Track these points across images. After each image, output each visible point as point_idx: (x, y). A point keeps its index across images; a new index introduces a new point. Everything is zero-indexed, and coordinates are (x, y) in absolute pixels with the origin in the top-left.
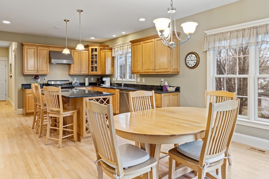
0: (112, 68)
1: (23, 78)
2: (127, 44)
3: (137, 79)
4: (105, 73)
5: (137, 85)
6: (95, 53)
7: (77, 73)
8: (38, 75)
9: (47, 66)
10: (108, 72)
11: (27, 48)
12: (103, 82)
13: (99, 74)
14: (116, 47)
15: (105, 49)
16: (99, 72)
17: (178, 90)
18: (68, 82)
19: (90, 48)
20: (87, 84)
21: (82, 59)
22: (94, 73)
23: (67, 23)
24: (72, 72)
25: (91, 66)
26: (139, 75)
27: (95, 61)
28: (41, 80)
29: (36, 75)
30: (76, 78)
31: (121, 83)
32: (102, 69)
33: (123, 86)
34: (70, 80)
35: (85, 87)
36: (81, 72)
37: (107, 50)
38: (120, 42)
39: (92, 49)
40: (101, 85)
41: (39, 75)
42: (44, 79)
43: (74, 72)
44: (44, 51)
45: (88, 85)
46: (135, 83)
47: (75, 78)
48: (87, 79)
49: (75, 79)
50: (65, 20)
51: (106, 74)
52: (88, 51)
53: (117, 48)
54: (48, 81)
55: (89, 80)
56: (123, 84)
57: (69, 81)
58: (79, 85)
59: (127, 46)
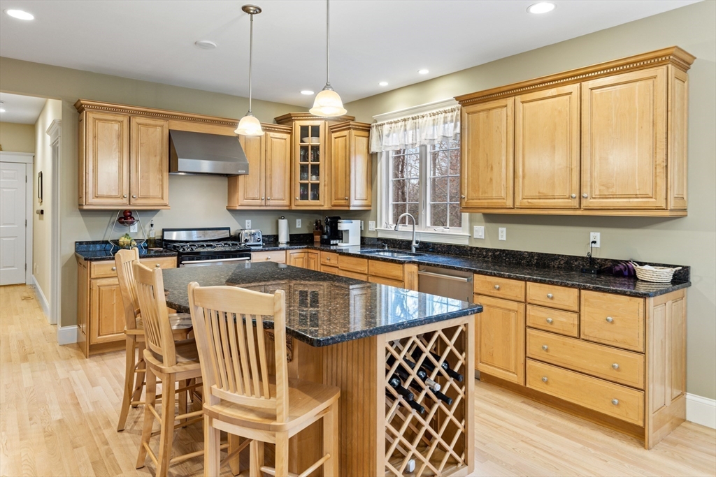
1: (79, 220)
2: (434, 111)
3: (471, 230)
4: (349, 206)
5: (472, 248)
6: (311, 141)
7: (256, 204)
8: (130, 211)
9: (162, 181)
10: (356, 204)
11: (95, 119)
12: (338, 235)
13: (326, 207)
14: (385, 122)
15: (349, 128)
16: (326, 202)
17: (681, 278)
18: (225, 234)
19: (298, 124)
20: (284, 238)
21: (271, 160)
22: (310, 204)
23: (252, 20)
24: (241, 201)
25: (298, 181)
26: (479, 216)
27: (312, 165)
28: (140, 228)
29: (125, 211)
30: (250, 221)
31: (410, 239)
32: (336, 193)
33: (417, 249)
34: (234, 226)
35: (284, 251)
36: (269, 203)
37: (353, 132)
38: (400, 104)
39: (304, 130)
40: (332, 242)
41: (135, 210)
42: (152, 225)
43: (246, 202)
44: (151, 130)
45: (287, 243)
46: (465, 242)
47: (247, 221)
48: (283, 224)
49: (248, 223)
50: (245, 9)
51: (352, 208)
52: (290, 133)
53: (388, 123)
54: (164, 230)
55: (290, 226)
56: (414, 244)
57: (228, 229)
58: (261, 243)
59: (433, 117)
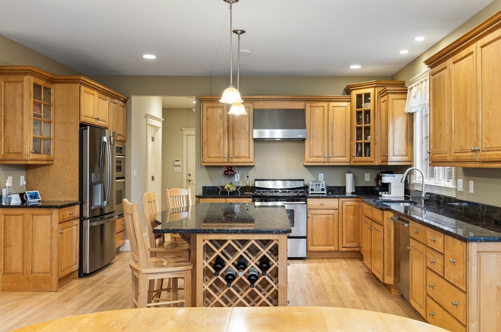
0: (409, 147)
1: (205, 172)
3: (456, 183)
4: (387, 162)
5: (455, 200)
6: (366, 106)
7: (320, 161)
8: (231, 167)
9: (249, 145)
10: (394, 159)
11: (207, 107)
12: (386, 187)
13: (376, 163)
14: (413, 85)
15: (388, 93)
16: (376, 159)
18: (301, 184)
19: (354, 93)
20: (349, 189)
21: (332, 125)
22: (364, 160)
23: (239, 38)
24: (309, 159)
25: (355, 141)
26: (460, 170)
27: (365, 127)
28: (241, 178)
29: (228, 167)
30: (322, 174)
32: (383, 150)
34: (307, 178)
35: (337, 199)
36: (330, 160)
37: (391, 96)
39: (359, 96)
40: (380, 193)
41: (234, 166)
42: (248, 177)
43: (311, 159)
45: (353, 193)
46: (454, 195)
47: (320, 174)
48: (349, 177)
49: (321, 176)
50: (235, 32)
51: (389, 164)
52: (350, 101)
53: (415, 86)
54: (256, 180)
55: (355, 179)
56: (423, 194)
57: (303, 180)
58: (325, 192)
